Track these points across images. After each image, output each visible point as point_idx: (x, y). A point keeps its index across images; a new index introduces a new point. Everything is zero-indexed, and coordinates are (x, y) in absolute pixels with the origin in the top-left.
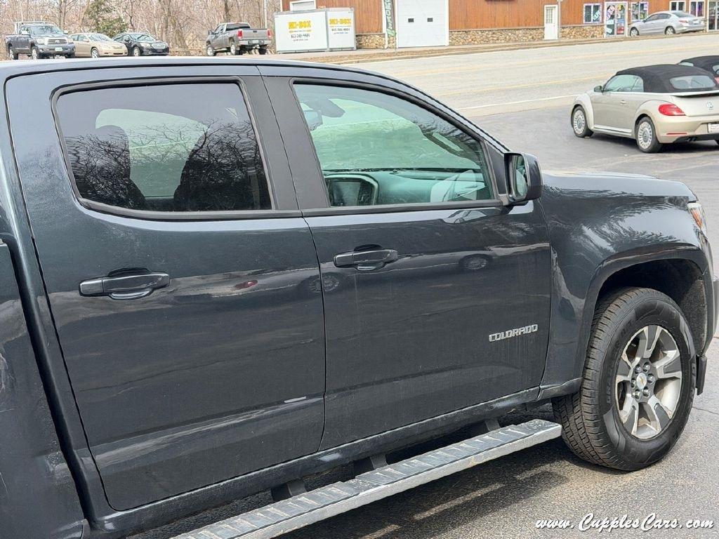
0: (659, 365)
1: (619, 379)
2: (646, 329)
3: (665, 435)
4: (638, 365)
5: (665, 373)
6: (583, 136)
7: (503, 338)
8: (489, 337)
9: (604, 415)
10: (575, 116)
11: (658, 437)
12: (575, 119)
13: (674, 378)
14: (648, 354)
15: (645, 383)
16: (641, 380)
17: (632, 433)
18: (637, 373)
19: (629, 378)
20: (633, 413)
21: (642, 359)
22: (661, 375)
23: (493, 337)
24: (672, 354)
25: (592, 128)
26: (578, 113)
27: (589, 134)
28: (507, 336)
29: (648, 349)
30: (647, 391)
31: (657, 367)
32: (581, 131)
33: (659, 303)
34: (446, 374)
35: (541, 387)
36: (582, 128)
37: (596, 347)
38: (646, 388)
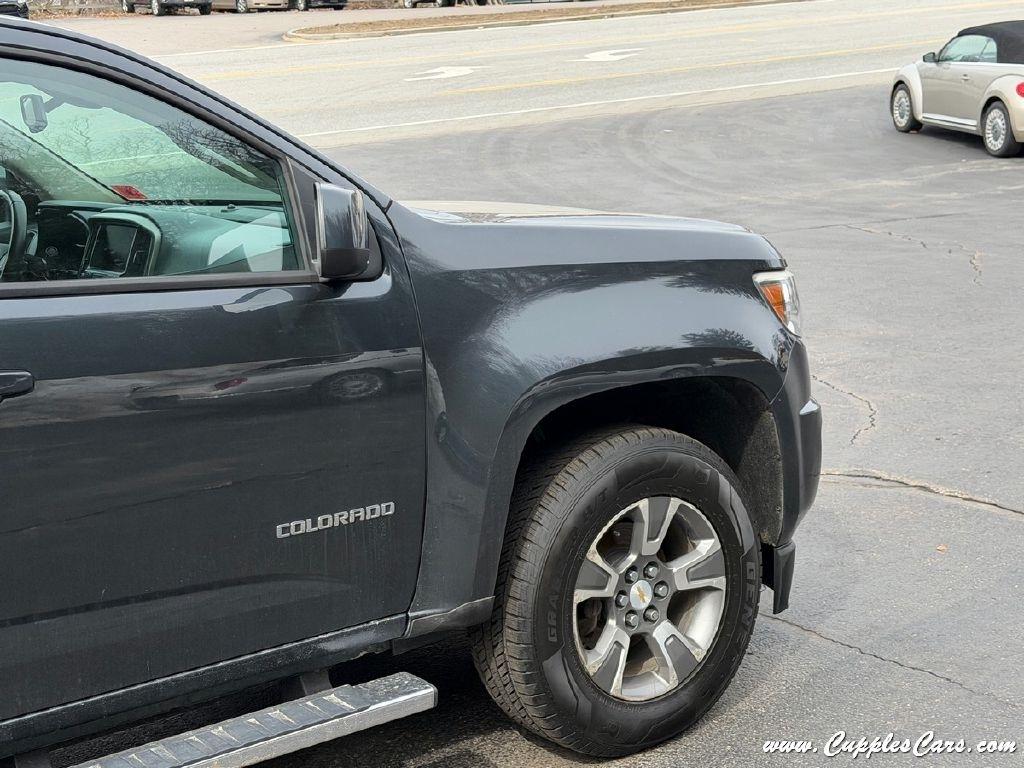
0: (679, 567)
1: (581, 596)
2: (643, 504)
3: (685, 692)
4: (633, 568)
5: (690, 580)
6: (907, 130)
7: (310, 529)
8: (276, 529)
9: (545, 663)
10: (896, 99)
11: (667, 697)
12: (895, 104)
13: (710, 589)
14: (652, 547)
15: (648, 599)
16: (640, 594)
17: (612, 692)
18: (629, 582)
19: (609, 592)
20: (616, 655)
21: (640, 556)
22: (683, 584)
23: (285, 530)
24: (707, 546)
25: (920, 117)
26: (901, 94)
27: (915, 126)
28: (320, 526)
29: (651, 538)
30: (651, 613)
31: (675, 570)
32: (903, 122)
33: (673, 456)
34: (189, 598)
35: (410, 614)
36: (906, 117)
37: (533, 539)
38: (651, 607)
